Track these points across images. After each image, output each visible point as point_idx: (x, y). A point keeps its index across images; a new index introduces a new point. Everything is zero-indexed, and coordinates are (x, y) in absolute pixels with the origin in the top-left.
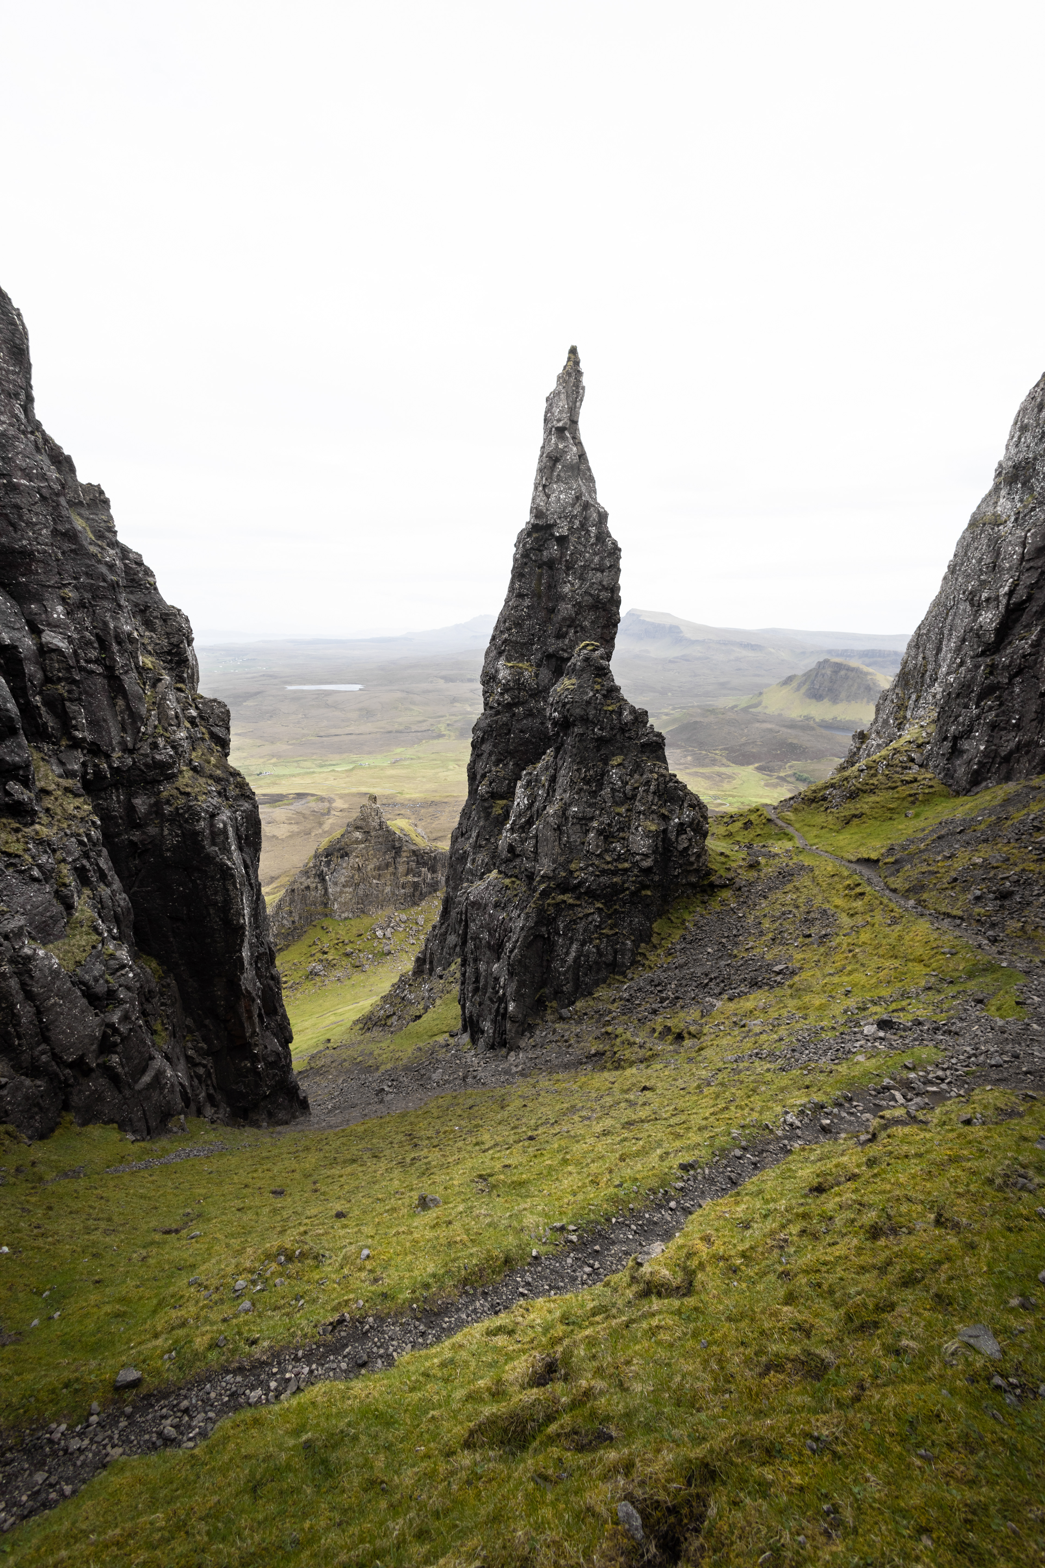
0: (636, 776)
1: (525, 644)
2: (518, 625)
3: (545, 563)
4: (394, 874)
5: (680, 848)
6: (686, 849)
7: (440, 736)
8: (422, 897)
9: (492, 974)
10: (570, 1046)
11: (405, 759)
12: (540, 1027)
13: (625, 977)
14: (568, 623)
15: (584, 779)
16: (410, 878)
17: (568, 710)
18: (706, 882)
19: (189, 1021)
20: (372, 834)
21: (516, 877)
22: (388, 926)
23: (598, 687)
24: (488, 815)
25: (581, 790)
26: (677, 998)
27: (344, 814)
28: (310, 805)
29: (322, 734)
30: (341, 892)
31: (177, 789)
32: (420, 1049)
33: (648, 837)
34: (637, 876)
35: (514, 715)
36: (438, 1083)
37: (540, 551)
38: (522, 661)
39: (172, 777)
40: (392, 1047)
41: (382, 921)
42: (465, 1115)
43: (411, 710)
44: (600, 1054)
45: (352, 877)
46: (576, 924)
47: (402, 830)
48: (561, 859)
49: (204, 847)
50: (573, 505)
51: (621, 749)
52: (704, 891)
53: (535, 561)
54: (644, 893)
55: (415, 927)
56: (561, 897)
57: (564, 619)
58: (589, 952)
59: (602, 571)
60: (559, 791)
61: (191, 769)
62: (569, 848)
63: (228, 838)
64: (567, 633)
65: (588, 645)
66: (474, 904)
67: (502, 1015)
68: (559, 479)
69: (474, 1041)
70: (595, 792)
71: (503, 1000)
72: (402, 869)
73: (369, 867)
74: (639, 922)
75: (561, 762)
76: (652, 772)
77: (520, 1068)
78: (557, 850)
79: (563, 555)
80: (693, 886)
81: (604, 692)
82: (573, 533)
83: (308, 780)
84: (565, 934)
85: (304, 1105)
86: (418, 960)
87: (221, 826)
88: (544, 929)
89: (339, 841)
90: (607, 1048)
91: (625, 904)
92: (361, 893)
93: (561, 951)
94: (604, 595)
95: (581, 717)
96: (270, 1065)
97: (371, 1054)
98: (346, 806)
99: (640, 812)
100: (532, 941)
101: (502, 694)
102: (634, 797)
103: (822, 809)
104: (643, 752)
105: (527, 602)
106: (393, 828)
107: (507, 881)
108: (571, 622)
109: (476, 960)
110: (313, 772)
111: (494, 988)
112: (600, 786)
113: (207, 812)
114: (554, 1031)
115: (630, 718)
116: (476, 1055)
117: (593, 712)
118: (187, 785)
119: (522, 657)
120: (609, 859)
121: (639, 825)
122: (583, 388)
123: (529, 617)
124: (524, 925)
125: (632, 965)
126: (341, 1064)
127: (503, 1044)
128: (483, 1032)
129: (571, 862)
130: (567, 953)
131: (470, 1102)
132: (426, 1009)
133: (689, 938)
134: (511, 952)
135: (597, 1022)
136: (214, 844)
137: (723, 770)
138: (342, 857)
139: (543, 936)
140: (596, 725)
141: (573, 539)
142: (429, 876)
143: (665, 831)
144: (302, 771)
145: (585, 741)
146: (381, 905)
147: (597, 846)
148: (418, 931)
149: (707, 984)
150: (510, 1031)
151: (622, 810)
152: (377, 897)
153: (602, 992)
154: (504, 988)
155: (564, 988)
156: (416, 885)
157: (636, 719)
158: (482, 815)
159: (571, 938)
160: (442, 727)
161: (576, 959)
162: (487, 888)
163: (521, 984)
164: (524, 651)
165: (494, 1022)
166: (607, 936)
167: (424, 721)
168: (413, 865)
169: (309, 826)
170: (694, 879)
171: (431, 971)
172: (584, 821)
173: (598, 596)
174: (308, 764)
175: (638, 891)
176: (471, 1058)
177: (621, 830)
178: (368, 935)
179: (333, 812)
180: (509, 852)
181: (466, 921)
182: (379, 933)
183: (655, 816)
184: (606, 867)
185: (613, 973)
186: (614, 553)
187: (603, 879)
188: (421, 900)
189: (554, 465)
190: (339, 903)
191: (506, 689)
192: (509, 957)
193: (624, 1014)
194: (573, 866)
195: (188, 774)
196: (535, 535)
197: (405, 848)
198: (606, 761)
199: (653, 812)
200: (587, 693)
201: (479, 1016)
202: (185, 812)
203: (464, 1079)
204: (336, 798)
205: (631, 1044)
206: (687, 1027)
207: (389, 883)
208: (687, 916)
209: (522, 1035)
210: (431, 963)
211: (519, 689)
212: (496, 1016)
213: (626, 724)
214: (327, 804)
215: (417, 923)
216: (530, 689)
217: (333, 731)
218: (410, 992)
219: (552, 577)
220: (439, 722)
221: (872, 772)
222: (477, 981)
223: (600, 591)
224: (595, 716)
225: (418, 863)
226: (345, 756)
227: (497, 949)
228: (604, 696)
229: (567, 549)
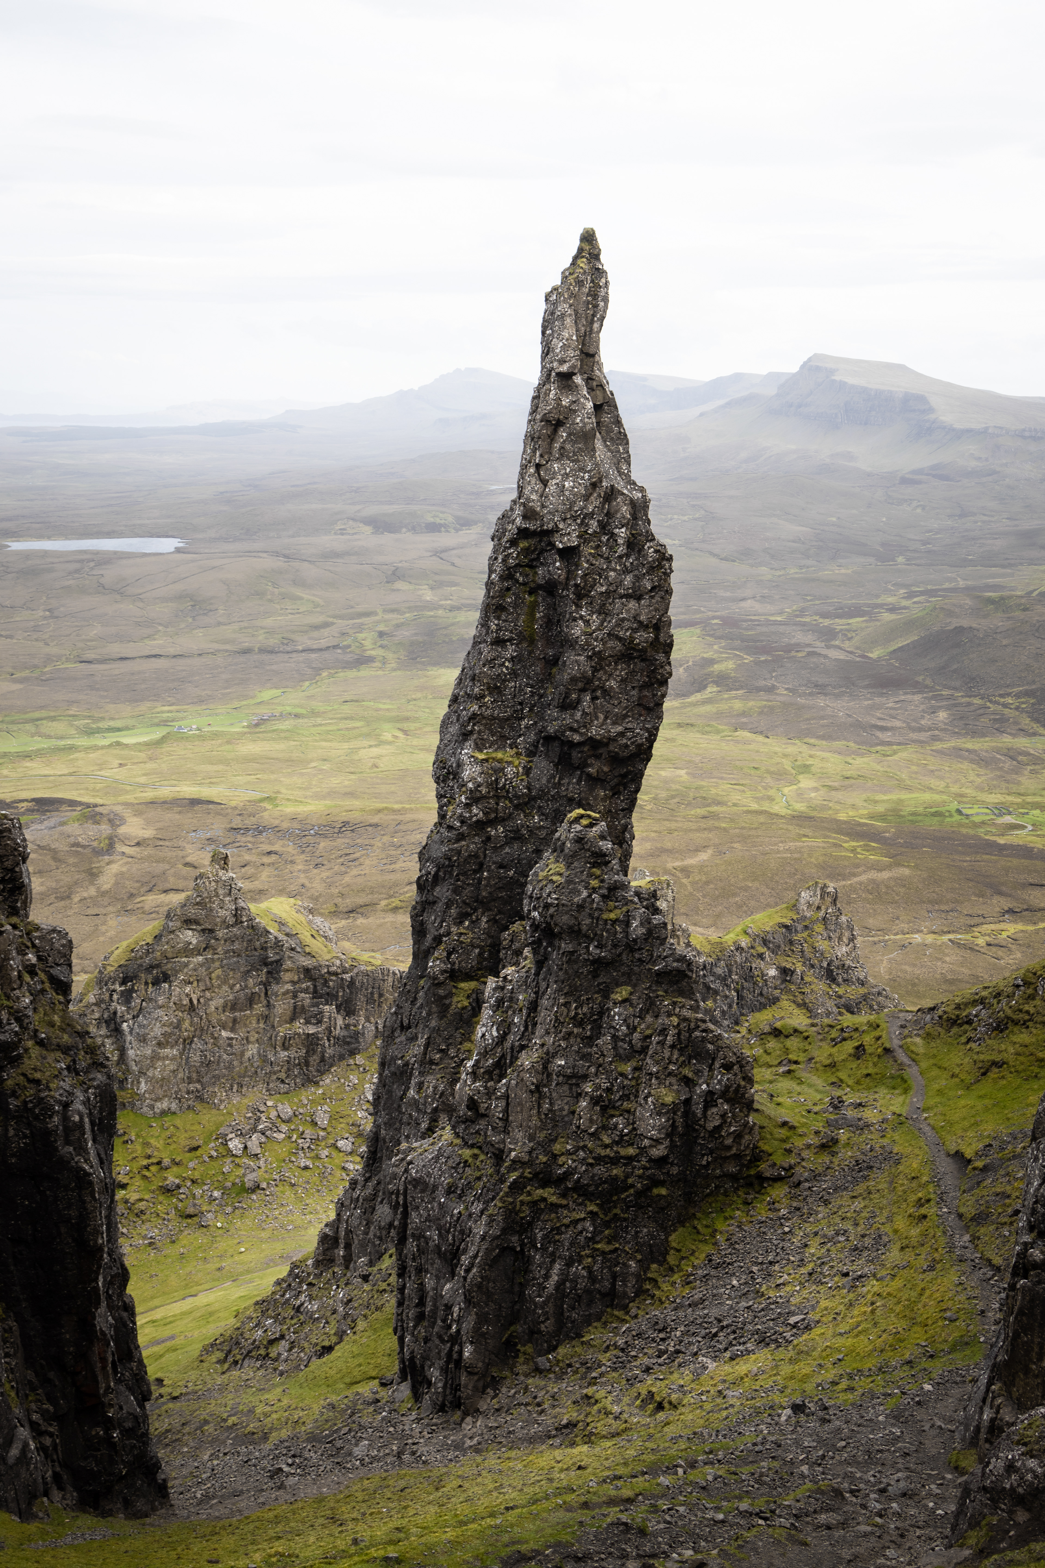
0: (649, 1019)
1: (508, 719)
2: (495, 689)
3: (540, 587)
4: (266, 1018)
5: (710, 1126)
6: (718, 1128)
7: (363, 661)
8: (325, 1066)
9: (442, 1296)
10: (543, 1411)
11: (282, 716)
12: (508, 1382)
13: (627, 1313)
14: (580, 685)
15: (574, 1018)
16: (300, 1027)
17: (552, 916)
18: (753, 1172)
19: (30, 1375)
20: (220, 934)
21: (480, 1148)
22: (254, 1130)
23: (594, 883)
24: (444, 1009)
25: (570, 1034)
26: (678, 1352)
27: (147, 851)
28: (67, 829)
29: (90, 655)
30: (155, 1057)
31: (24, 1075)
32: (332, 1406)
33: (659, 1114)
34: (645, 1168)
35: (489, 838)
36: (362, 1460)
37: (532, 567)
38: (501, 748)
39: (16, 1061)
40: (285, 1402)
41: (241, 1120)
42: (395, 1497)
43: (295, 598)
44: (571, 1425)
45: (178, 1026)
46: (560, 1233)
47: (282, 924)
48: (541, 1136)
49: (56, 1149)
50: (587, 498)
51: (629, 975)
52: (750, 1185)
53: (524, 584)
54: (655, 1191)
55: (309, 1132)
56: (540, 1192)
57: (574, 680)
58: (577, 1275)
59: (639, 598)
60: (540, 1030)
61: (37, 1043)
62: (552, 1119)
63: (84, 1134)
64: (579, 701)
65: (582, 816)
66: (417, 1182)
67: (454, 1363)
68: (563, 454)
69: (417, 1396)
70: (590, 1038)
71: (456, 1339)
72: (282, 1007)
73: (213, 1005)
74: (649, 1234)
75: (543, 985)
76: (669, 1015)
77: (475, 1441)
78: (535, 1121)
79: (570, 575)
80: (734, 1177)
81: (604, 891)
82: (586, 541)
83: (60, 768)
84: (544, 1249)
85: (162, 1490)
86: (324, 1239)
87: (77, 1118)
88: (515, 1238)
89: (149, 949)
90: (581, 1417)
91: (628, 1207)
92: (196, 1058)
93: (538, 1273)
94: (643, 637)
95: (571, 928)
96: (127, 1433)
97: (251, 1411)
98: (149, 833)
99: (651, 1074)
100: (498, 1256)
101: (468, 806)
102: (644, 1050)
103: (963, 1039)
104: (658, 983)
105: (510, 651)
106: (263, 921)
107: (467, 1153)
108: (586, 684)
109: (420, 1270)
110: (72, 748)
111: (444, 1321)
112: (597, 1032)
113: (60, 1102)
114: (526, 1389)
115: (642, 931)
116: (418, 1420)
117: (588, 921)
118: (35, 1069)
119: (502, 741)
120: (607, 1140)
121: (649, 1095)
122: (606, 300)
123: (514, 674)
124: (486, 1233)
125: (637, 1295)
126: (200, 1428)
127: (457, 1404)
128: (429, 1383)
129: (554, 1140)
130: (547, 1277)
131: (402, 1484)
132: (341, 1335)
133: (717, 1260)
134: (468, 1271)
135: (582, 1379)
136: (68, 1142)
137: (1022, 743)
138: (156, 982)
139: (513, 1249)
140: (592, 940)
141: (588, 550)
142: (340, 1022)
143: (688, 1102)
144: (45, 744)
145: (576, 961)
146: (239, 1084)
147: (591, 1121)
148: (316, 1140)
149: (715, 1335)
150: (466, 1386)
151: (627, 1068)
152: (230, 1067)
153: (594, 1334)
154: (459, 1321)
155: (542, 1327)
156: (311, 1042)
157: (650, 932)
158: (434, 1008)
159: (553, 1254)
160: (367, 639)
161: (559, 1285)
162: (436, 1159)
163: (482, 1319)
164: (506, 731)
165: (445, 1371)
166: (604, 1253)
167: (326, 625)
168: (306, 999)
169: (67, 879)
170: (732, 1169)
171: (348, 1260)
172: (574, 1079)
173: (632, 639)
174: (59, 727)
175: (648, 1189)
176: (409, 1424)
177: (625, 1097)
178: (211, 1148)
179: (120, 848)
180: (469, 1107)
181: (405, 1206)
182: (235, 1144)
183: (673, 1080)
184: (603, 1153)
185: (612, 1306)
186: (660, 566)
187: (600, 1170)
188: (322, 1073)
189: (555, 431)
190: (150, 1080)
191: (475, 799)
192: (465, 1278)
193: (615, 1370)
194: (557, 1147)
195: (35, 1051)
196: (523, 544)
197: (288, 964)
198: (606, 993)
199: (670, 1074)
200: (579, 893)
201: (425, 1358)
202: (35, 1107)
203: (399, 1455)
204: (127, 814)
205: (607, 1413)
206: (669, 1395)
207: (254, 1037)
208: (720, 1225)
209: (483, 1392)
210: (348, 1246)
211: (498, 798)
212: (448, 1362)
213: (635, 940)
214: (105, 829)
215: (314, 1123)
216: (516, 796)
217: (116, 649)
218: (311, 1298)
219: (553, 607)
220: (360, 628)
221: (1030, 991)
222: (421, 1303)
223: (635, 631)
224: (590, 926)
225: (316, 994)
226: (144, 707)
227: (451, 1258)
228: (603, 897)
229: (578, 566)
